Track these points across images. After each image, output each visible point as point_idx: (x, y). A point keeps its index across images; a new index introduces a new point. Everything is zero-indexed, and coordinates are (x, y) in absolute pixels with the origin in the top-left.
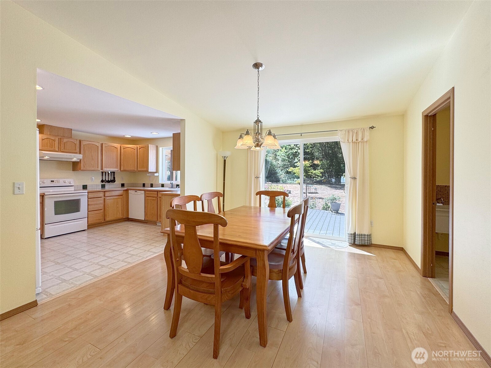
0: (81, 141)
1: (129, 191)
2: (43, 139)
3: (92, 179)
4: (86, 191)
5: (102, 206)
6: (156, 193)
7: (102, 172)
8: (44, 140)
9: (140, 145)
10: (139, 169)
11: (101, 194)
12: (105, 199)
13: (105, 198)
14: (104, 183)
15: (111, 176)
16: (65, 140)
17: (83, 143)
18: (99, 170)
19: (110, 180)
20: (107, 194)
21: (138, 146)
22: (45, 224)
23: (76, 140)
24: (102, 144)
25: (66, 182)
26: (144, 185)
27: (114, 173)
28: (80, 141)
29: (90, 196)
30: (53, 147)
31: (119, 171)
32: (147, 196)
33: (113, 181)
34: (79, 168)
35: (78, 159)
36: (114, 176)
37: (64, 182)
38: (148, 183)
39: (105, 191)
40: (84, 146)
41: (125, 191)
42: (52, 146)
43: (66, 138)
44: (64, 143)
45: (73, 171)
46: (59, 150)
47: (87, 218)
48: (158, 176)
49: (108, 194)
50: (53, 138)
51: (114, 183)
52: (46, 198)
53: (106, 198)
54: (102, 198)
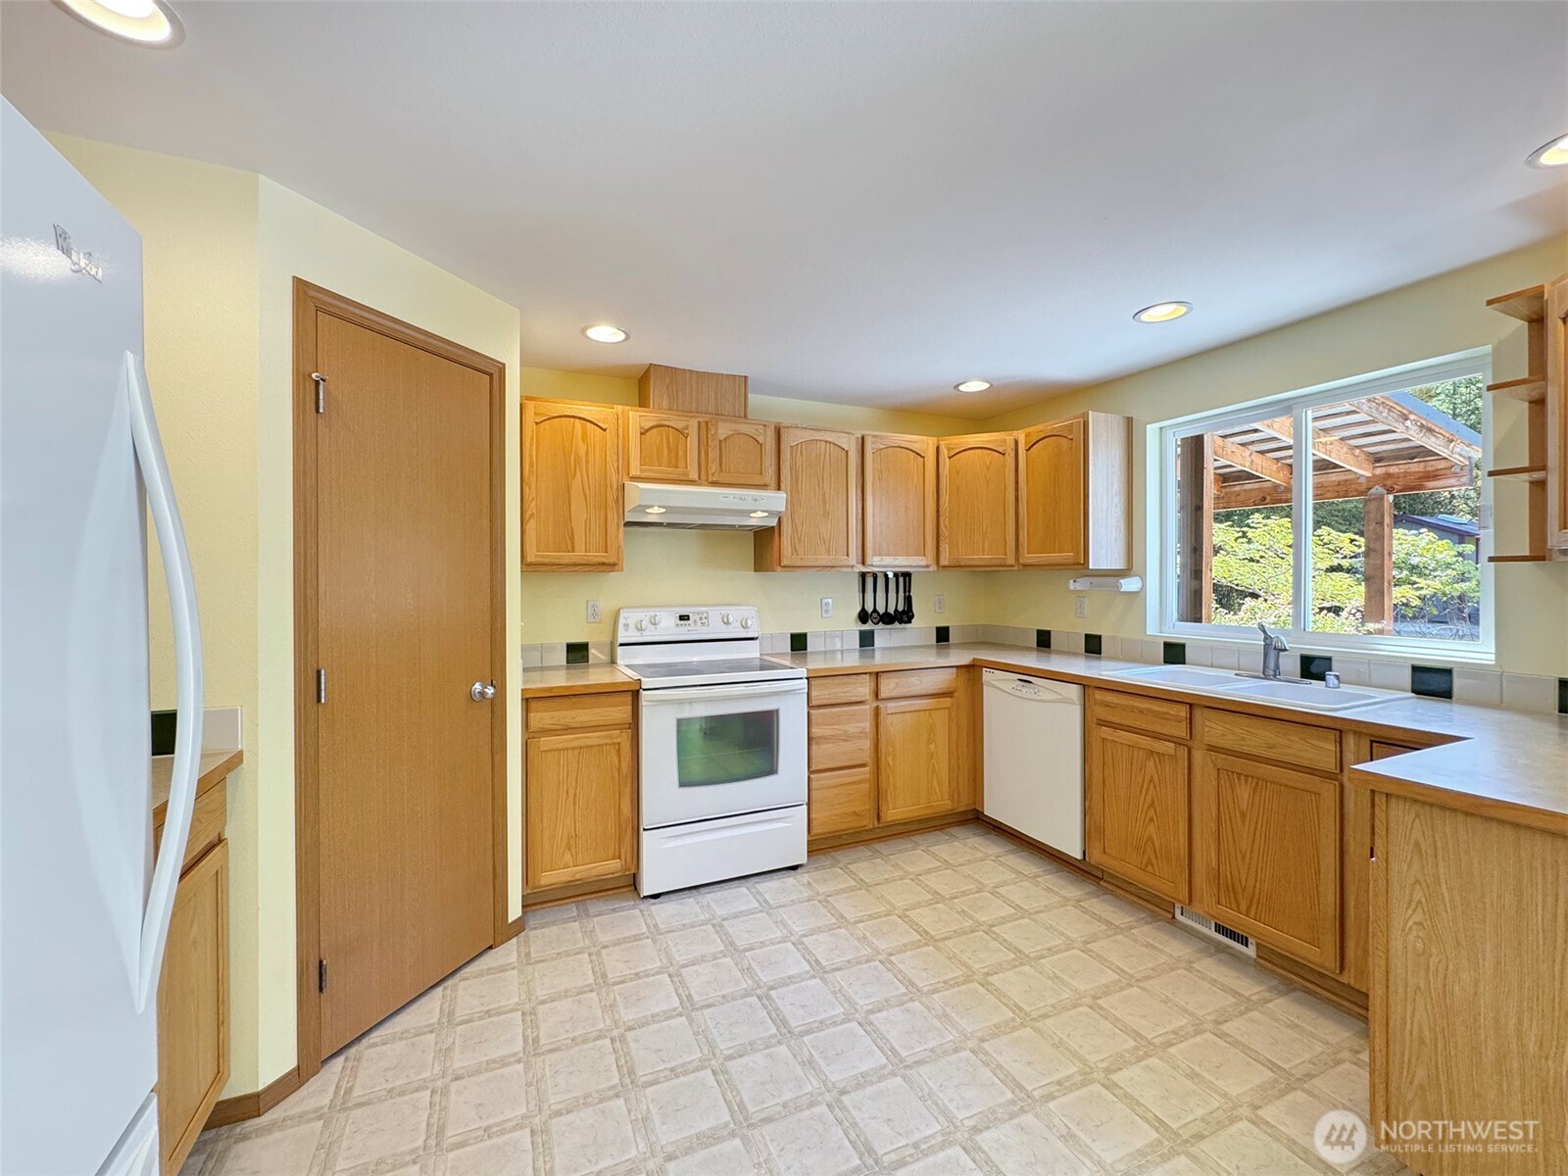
0: (782, 430)
1: (987, 675)
2: (647, 431)
3: (824, 608)
4: (802, 672)
5: (867, 744)
6: (1183, 711)
7: (863, 576)
8: (648, 433)
9: (1028, 430)
10: (1028, 557)
11: (863, 689)
12: (877, 712)
13: (877, 706)
14: (868, 627)
15: (897, 592)
16: (724, 430)
17: (790, 440)
18: (852, 566)
19: (891, 610)
20: (888, 687)
21: (1021, 435)
22: (644, 830)
23: (765, 426)
24: (863, 438)
25: (731, 619)
26: (1044, 640)
27: (907, 576)
28: (778, 432)
29: (821, 694)
30: (681, 464)
31: (931, 569)
32: (1102, 723)
33: (905, 616)
34: (776, 557)
35: (771, 514)
36: (909, 591)
37: (725, 620)
38: (1068, 627)
39: (877, 673)
40: (792, 451)
41: (963, 670)
42: (677, 461)
43: (726, 421)
44: (720, 441)
45: (755, 571)
46: (705, 479)
47: (805, 807)
48: (1138, 596)
49: (893, 685)
50: (679, 425)
51: (908, 625)
52: (644, 703)
53: (882, 705)
54: (867, 708)
